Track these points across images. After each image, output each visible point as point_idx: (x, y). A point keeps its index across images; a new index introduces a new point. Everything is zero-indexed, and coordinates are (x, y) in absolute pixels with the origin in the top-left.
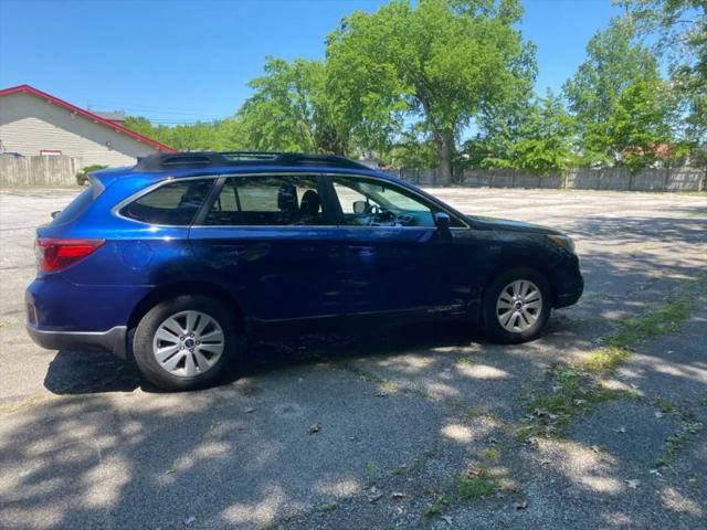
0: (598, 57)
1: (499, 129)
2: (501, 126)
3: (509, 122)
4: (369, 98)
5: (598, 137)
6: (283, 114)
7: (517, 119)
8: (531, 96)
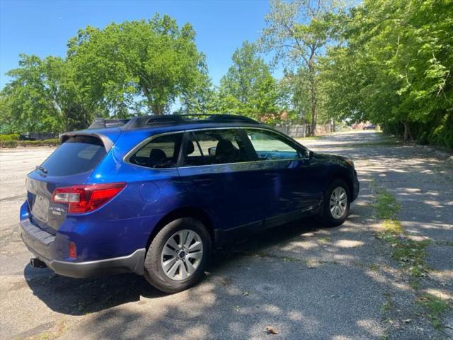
0: (238, 63)
1: (193, 105)
2: (195, 103)
3: (199, 101)
4: (109, 84)
5: (250, 109)
6: (39, 95)
7: (204, 99)
8: (211, 85)
